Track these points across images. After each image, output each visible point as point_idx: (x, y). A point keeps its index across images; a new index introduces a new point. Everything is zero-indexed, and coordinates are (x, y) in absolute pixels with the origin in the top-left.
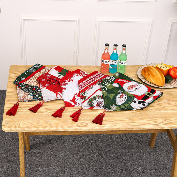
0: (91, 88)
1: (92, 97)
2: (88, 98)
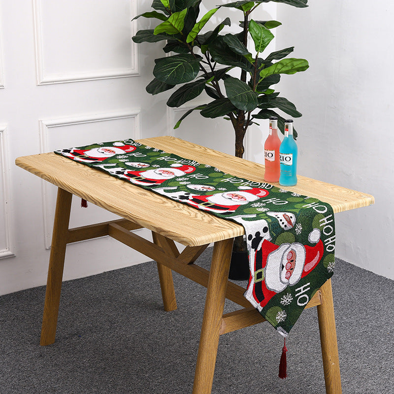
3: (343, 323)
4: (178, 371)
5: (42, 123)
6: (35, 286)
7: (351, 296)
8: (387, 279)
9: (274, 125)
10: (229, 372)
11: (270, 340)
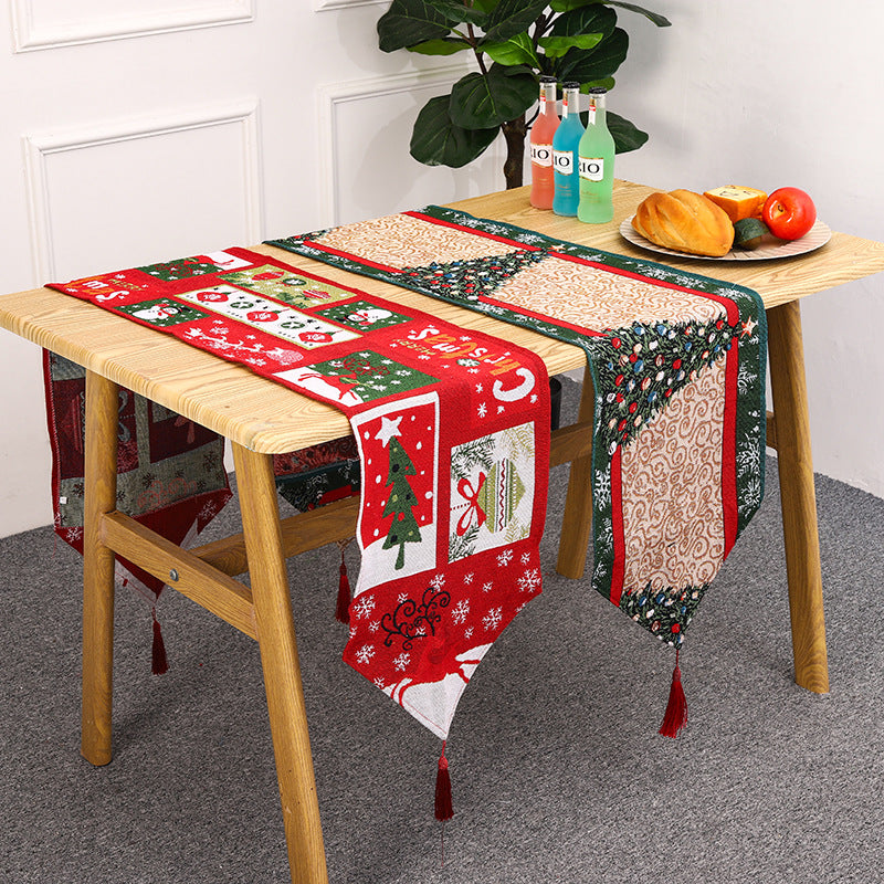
3: (750, 591)
4: (399, 726)
5: (30, 145)
6: (27, 529)
7: (758, 526)
8: (831, 480)
9: (550, 93)
10: (515, 724)
11: (593, 642)
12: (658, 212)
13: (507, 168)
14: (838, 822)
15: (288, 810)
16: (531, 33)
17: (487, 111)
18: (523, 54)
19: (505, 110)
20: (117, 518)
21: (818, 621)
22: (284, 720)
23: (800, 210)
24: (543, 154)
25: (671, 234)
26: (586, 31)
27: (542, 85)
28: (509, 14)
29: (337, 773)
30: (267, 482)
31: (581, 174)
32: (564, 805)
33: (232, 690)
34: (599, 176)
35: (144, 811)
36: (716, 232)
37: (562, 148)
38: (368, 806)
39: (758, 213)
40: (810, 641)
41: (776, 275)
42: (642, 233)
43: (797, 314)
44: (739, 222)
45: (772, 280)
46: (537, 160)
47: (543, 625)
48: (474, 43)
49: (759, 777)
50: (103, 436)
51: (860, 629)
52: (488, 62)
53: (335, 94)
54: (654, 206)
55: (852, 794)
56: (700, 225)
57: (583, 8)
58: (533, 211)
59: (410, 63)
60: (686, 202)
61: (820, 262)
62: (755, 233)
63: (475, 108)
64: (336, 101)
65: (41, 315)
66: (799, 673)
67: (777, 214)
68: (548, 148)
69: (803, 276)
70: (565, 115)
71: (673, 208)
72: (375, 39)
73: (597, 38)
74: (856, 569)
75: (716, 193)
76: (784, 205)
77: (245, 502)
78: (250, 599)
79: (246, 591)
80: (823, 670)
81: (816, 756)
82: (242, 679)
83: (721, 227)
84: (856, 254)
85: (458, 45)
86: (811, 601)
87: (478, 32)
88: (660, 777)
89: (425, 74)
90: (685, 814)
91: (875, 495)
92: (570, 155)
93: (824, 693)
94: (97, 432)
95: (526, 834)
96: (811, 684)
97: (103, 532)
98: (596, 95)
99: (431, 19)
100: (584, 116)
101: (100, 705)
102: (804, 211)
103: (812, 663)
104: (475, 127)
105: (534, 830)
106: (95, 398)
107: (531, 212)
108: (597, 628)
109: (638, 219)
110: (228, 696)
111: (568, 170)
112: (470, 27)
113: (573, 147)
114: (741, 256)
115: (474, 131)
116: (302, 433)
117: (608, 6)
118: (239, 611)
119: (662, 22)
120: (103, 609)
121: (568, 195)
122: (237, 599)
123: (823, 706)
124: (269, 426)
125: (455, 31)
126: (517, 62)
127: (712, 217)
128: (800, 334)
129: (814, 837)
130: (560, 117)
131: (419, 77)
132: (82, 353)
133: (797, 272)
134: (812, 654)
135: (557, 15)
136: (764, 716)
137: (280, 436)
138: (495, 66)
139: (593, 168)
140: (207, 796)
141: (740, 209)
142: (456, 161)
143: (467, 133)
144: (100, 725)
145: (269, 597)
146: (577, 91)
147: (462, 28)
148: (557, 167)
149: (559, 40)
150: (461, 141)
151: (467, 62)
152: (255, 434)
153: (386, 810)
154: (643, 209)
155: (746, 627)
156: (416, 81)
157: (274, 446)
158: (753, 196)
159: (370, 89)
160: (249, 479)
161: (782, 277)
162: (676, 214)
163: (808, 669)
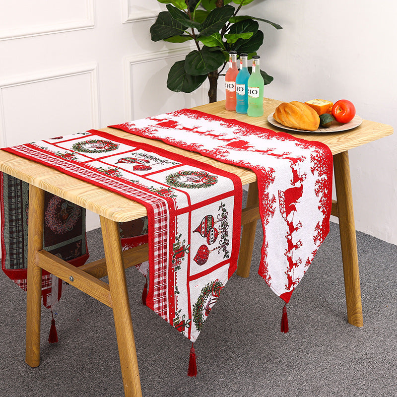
0: (177, 294)
1: (194, 310)
2: (190, 318)
3: (325, 282)
9: (234, 58)
10: (223, 344)
11: (256, 306)
12: (285, 111)
13: (210, 93)
14: (372, 385)
15: (126, 386)
16: (220, 32)
17: (202, 68)
18: (217, 42)
19: (210, 66)
20: (43, 253)
21: (358, 294)
22: (125, 344)
23: (348, 110)
24: (231, 86)
25: (292, 121)
26: (245, 31)
27: (230, 55)
28: (211, 24)
29: (144, 368)
30: (116, 235)
31: (249, 94)
32: (248, 380)
33: (93, 331)
34: (257, 96)
35: (56, 388)
36: (312, 120)
37: (240, 83)
38: (159, 383)
39: (330, 111)
40: (355, 304)
41: (339, 139)
42: (278, 121)
43: (347, 156)
44: (321, 115)
45: (338, 141)
46: (228, 89)
47: (232, 298)
48: (195, 37)
49: (335, 366)
50: (37, 216)
51: (375, 298)
52: (201, 46)
53: (132, 61)
54: (283, 109)
55: (377, 372)
56: (305, 117)
57: (243, 21)
58: (227, 112)
59: (165, 46)
60: (297, 106)
61: (359, 133)
62: (329, 120)
63: (196, 66)
64: (132, 64)
65: (9, 161)
66: (349, 318)
67: (338, 111)
68: (233, 83)
69: (352, 139)
70: (241, 68)
71: (292, 109)
72: (149, 35)
73: (251, 34)
74: (371, 271)
75: (310, 102)
76: (341, 108)
77: (106, 244)
78: (108, 288)
79: (106, 285)
80: (360, 316)
81: (360, 355)
82: (97, 326)
83: (314, 117)
84: (374, 129)
85: (186, 38)
86: (355, 286)
87: (197, 32)
88: (291, 366)
89: (171, 51)
90: (303, 383)
91: (377, 237)
92: (243, 86)
93: (361, 327)
94: (34, 214)
95: (232, 393)
96: (355, 323)
97: (37, 260)
98: (255, 59)
99: (175, 26)
100: (250, 69)
101: (35, 339)
102: (351, 110)
103: (356, 313)
104: (197, 75)
105: (236, 392)
106: (34, 198)
107: (226, 112)
108: (257, 300)
109: (276, 114)
110: (91, 334)
111: (243, 93)
112: (193, 30)
113: (245, 83)
114: (323, 131)
115: (196, 76)
116: (135, 212)
117: (254, 20)
118: (103, 295)
119: (278, 27)
120: (36, 294)
121: (242, 104)
122: (102, 289)
123: (362, 332)
124: (120, 209)
125: (186, 32)
126: (215, 45)
127: (310, 113)
128: (349, 165)
129: (362, 392)
130: (239, 70)
131: (169, 53)
132: (30, 178)
133: (349, 137)
134: (355, 310)
135: (231, 24)
136: (335, 338)
137: (126, 214)
138: (205, 47)
139: (255, 92)
140: (85, 380)
141: (321, 110)
142: (188, 90)
143: (193, 77)
144: (35, 349)
145: (118, 288)
146: (246, 57)
147: (189, 30)
148: (238, 92)
149: (234, 35)
150: (190, 80)
151: (191, 46)
152: (114, 213)
153: (167, 385)
154: (278, 110)
155: (324, 298)
156: (167, 54)
157: (123, 218)
158: (327, 104)
159: (147, 58)
160: (108, 234)
161: (342, 140)
162: (294, 112)
163: (354, 316)
